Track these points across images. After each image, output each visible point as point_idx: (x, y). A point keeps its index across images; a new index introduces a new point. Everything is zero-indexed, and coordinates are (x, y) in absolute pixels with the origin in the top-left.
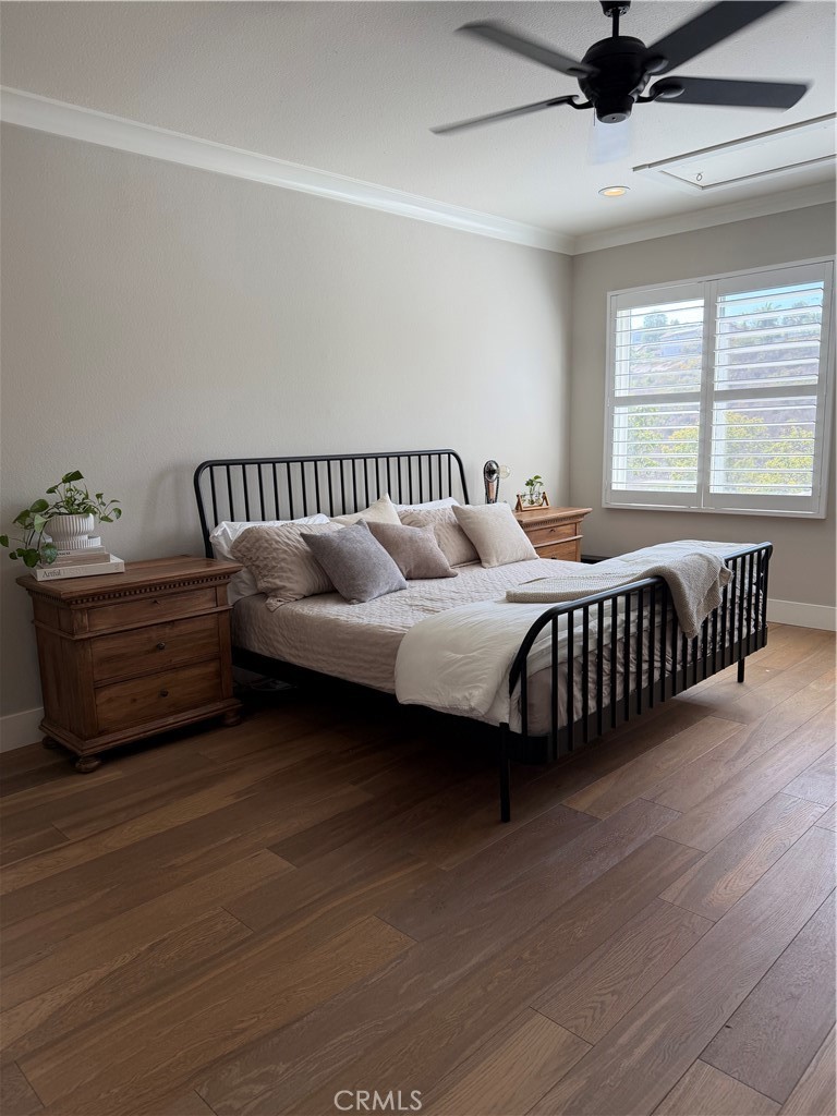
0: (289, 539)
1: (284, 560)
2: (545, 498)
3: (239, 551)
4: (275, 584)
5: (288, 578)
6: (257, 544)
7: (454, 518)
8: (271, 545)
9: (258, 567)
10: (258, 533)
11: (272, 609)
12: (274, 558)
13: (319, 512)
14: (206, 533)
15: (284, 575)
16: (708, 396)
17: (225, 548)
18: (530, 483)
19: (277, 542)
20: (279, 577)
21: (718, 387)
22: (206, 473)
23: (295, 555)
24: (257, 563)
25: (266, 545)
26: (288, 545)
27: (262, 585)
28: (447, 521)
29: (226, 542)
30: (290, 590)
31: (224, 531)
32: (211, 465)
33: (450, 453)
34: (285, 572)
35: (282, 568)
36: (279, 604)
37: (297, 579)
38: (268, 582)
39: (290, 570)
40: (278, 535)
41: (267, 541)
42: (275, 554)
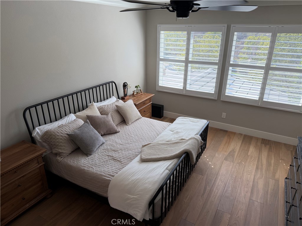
0: (62, 133)
1: (61, 142)
2: (141, 91)
3: (44, 139)
4: (59, 152)
5: (63, 149)
6: (51, 137)
7: (116, 108)
8: (56, 137)
9: (52, 144)
10: (50, 133)
11: (59, 161)
12: (57, 142)
13: (70, 113)
14: (30, 133)
15: (62, 148)
16: (187, 62)
17: (38, 138)
18: (136, 87)
19: (58, 136)
20: (60, 149)
21: (190, 60)
22: (28, 112)
23: (65, 139)
24: (51, 143)
25: (54, 137)
26: (62, 136)
27: (54, 151)
28: (114, 109)
29: (39, 137)
30: (65, 153)
31: (38, 133)
32: (29, 108)
33: (112, 82)
34: (62, 147)
35: (61, 145)
36: (61, 159)
37: (66, 149)
38: (56, 151)
39: (64, 146)
40: (58, 133)
41: (54, 136)
42: (58, 140)
